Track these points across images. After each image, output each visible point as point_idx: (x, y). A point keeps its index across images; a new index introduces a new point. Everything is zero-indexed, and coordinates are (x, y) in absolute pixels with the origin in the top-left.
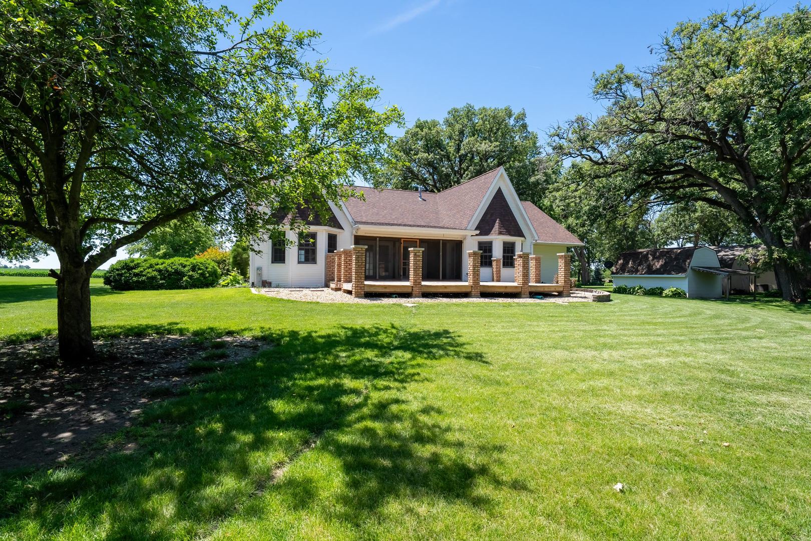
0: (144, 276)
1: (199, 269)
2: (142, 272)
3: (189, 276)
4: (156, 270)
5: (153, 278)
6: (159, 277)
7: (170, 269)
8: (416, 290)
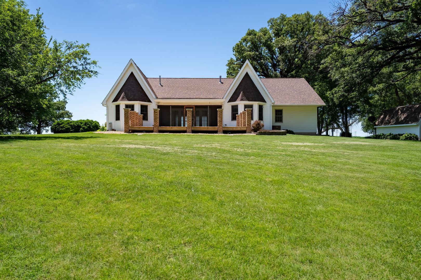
0: (65, 128)
1: (88, 124)
2: (64, 126)
3: (83, 127)
4: (70, 125)
5: (68, 129)
6: (71, 128)
7: (75, 125)
8: (156, 129)
